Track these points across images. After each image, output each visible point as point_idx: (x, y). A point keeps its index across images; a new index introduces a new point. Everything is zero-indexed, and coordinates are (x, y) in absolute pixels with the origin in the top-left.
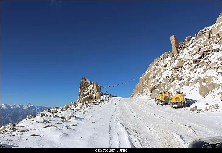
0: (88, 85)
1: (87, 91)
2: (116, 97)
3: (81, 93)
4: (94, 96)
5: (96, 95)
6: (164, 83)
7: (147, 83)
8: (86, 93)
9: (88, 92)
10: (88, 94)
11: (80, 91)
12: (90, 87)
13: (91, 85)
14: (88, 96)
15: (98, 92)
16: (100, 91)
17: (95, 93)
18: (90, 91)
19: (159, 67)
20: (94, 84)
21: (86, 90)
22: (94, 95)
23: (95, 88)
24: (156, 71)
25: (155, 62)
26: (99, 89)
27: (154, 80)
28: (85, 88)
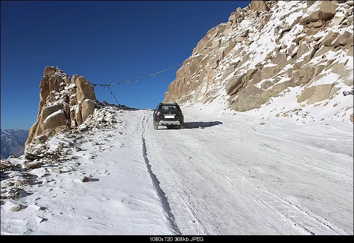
0: (62, 83)
1: (58, 99)
2: (134, 109)
3: (43, 104)
4: (77, 112)
5: (81, 108)
6: (271, 65)
7: (198, 78)
8: (55, 103)
9: (61, 101)
10: (60, 107)
11: (41, 99)
12: (66, 88)
13: (70, 82)
14: (60, 111)
15: (87, 100)
16: (93, 98)
17: (79, 102)
18: (67, 99)
19: (229, 37)
20: (75, 79)
21: (57, 97)
22: (76, 108)
23: (79, 90)
24: (222, 48)
25: (209, 36)
26: (89, 92)
27: (221, 67)
28: (53, 92)
